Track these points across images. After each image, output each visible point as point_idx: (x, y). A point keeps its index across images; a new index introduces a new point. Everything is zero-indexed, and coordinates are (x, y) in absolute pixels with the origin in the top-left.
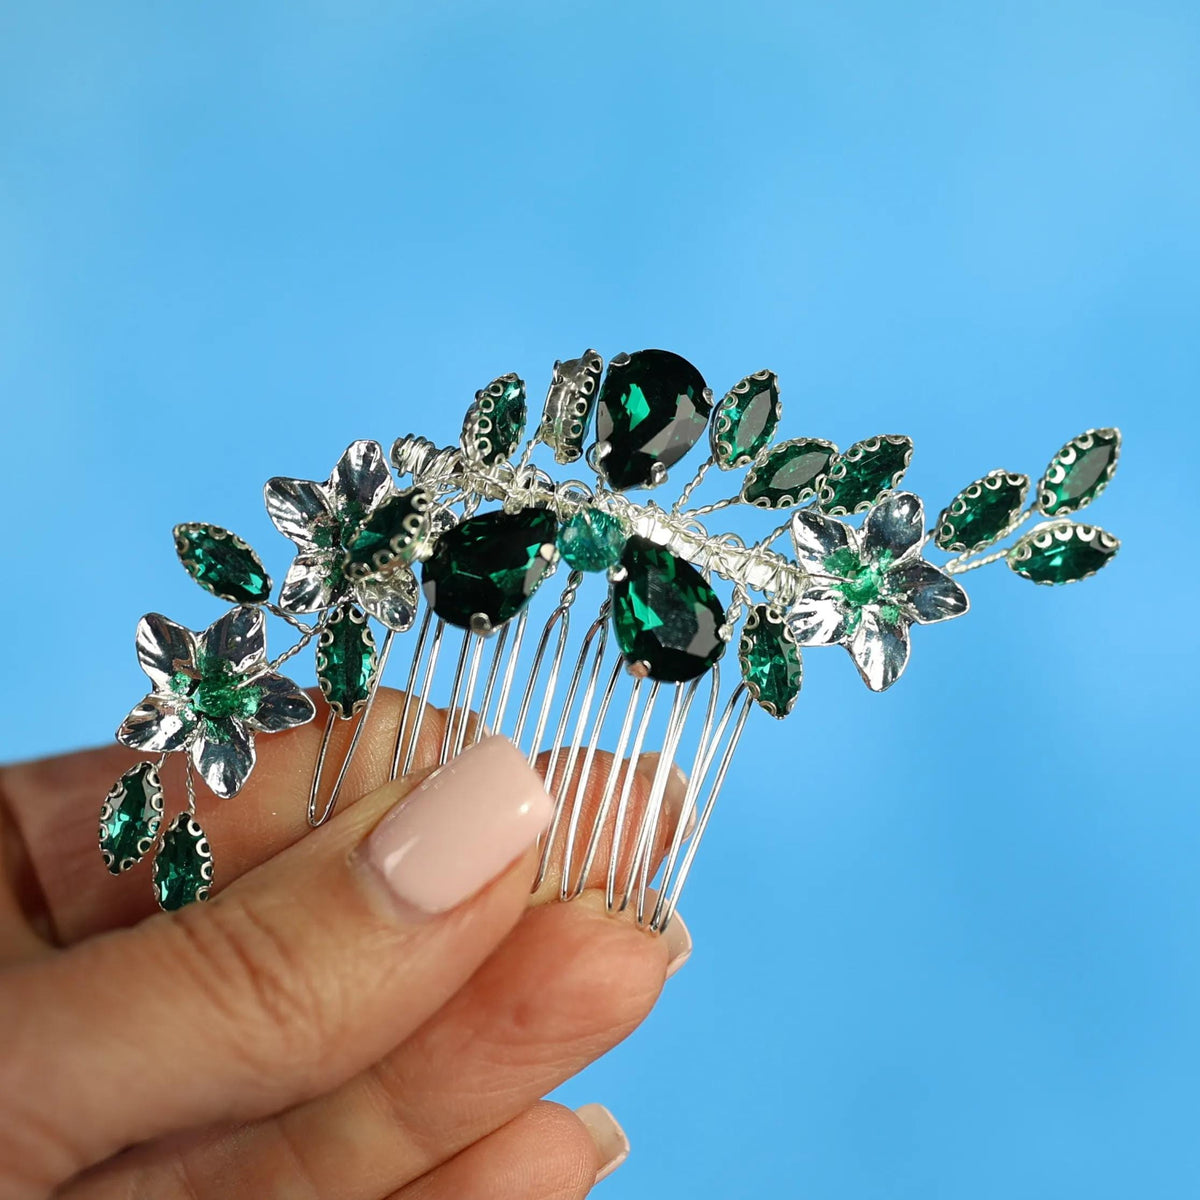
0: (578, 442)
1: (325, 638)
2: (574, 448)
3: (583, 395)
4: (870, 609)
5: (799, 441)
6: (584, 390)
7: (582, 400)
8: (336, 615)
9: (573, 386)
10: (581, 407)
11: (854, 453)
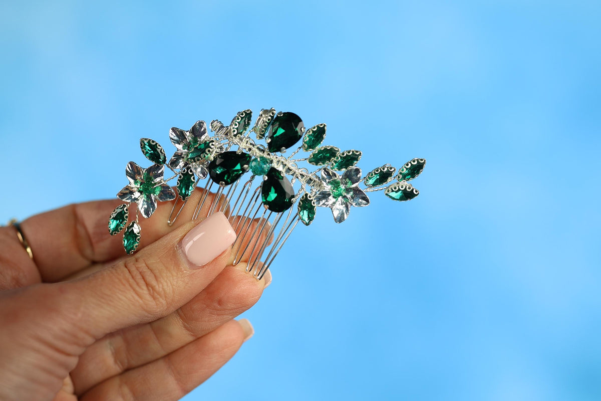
0: (263, 135)
1: (180, 177)
2: (262, 136)
3: (266, 122)
4: (340, 198)
5: (328, 147)
6: (267, 121)
7: (266, 124)
8: (184, 171)
9: (265, 119)
10: (265, 125)
11: (343, 154)
